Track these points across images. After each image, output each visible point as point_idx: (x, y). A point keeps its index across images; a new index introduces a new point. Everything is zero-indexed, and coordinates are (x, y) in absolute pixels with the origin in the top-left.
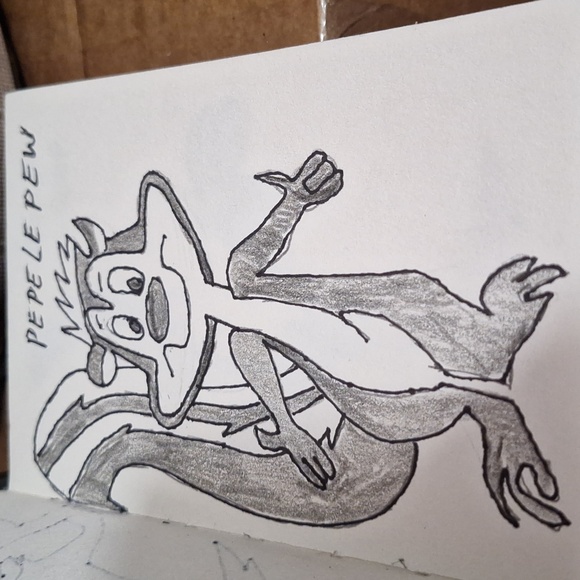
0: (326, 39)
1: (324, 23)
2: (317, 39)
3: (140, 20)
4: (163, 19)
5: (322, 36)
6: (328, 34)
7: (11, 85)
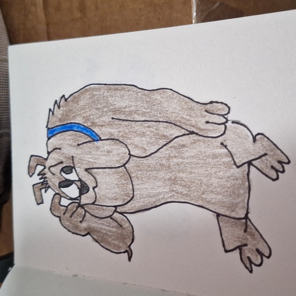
0: (195, 23)
1: (195, 14)
2: (191, 23)
3: (82, 8)
4: (97, 8)
5: (194, 21)
6: (197, 20)
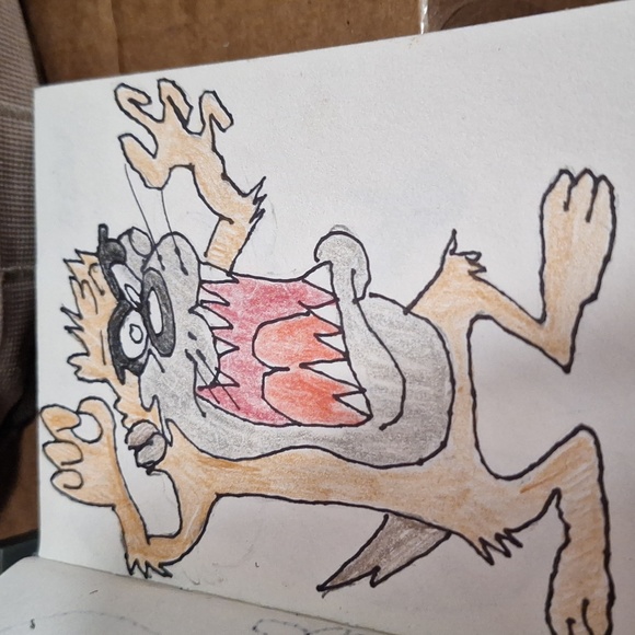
0: (427, 30)
1: (425, 10)
2: (416, 31)
5: (423, 28)
7: (35, 79)
